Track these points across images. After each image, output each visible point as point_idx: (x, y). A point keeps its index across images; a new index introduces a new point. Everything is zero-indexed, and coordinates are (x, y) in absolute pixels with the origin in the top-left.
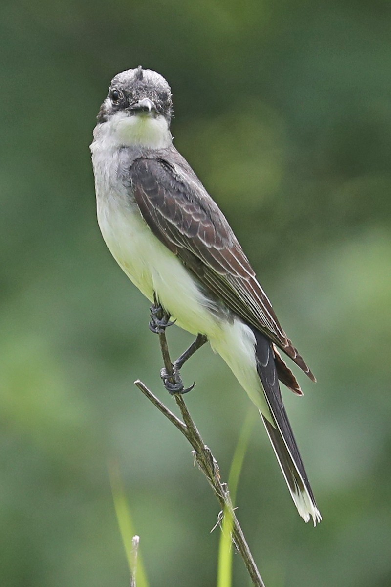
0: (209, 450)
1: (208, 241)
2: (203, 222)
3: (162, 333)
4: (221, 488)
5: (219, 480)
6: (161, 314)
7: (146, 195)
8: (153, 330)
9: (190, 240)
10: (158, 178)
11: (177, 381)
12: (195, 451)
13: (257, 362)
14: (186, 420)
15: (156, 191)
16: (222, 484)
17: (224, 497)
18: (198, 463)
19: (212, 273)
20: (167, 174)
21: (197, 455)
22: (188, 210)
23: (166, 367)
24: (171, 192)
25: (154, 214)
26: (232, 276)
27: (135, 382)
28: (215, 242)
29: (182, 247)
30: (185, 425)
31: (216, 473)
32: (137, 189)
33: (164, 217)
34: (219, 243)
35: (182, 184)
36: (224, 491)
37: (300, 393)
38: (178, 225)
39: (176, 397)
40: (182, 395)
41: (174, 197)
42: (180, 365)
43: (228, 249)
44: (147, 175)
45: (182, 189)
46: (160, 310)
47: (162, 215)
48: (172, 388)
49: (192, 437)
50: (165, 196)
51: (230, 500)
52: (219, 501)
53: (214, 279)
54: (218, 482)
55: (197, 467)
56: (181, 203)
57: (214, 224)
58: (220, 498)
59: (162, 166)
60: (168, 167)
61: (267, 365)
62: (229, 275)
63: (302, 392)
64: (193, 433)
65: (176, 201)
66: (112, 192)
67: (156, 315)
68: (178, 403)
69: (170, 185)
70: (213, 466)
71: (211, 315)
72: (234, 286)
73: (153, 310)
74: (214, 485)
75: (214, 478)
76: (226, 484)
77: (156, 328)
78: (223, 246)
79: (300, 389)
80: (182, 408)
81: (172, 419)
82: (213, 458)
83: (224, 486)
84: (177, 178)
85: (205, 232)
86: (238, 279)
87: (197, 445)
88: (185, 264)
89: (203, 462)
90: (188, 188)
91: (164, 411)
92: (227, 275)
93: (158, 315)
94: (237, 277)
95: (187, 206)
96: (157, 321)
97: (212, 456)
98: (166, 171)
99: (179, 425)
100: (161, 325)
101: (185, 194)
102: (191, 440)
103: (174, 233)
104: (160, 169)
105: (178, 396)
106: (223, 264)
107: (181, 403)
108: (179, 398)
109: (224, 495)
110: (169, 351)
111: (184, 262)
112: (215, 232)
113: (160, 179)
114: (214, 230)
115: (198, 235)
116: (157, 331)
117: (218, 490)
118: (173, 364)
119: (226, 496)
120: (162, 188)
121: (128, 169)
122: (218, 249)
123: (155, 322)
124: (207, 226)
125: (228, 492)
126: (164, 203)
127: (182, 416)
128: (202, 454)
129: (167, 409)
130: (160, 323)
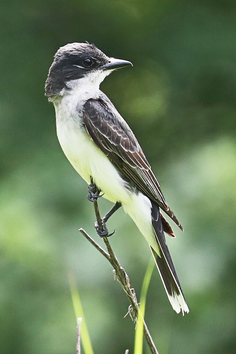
0: (123, 270)
1: (126, 148)
2: (123, 136)
3: (95, 201)
4: (130, 292)
5: (129, 287)
6: (94, 190)
7: (91, 121)
8: (90, 199)
9: (116, 147)
10: (97, 110)
11: (104, 229)
12: (115, 270)
13: (152, 218)
14: (110, 252)
15: (96, 118)
16: (131, 289)
17: (132, 297)
18: (117, 277)
19: (128, 167)
20: (102, 108)
21: (116, 272)
22: (114, 129)
23: (98, 221)
24: (105, 119)
25: (95, 131)
26: (139, 168)
27: (79, 230)
28: (130, 148)
29: (111, 151)
30: (109, 255)
31: (127, 283)
32: (85, 116)
33: (101, 133)
34: (132, 149)
35: (111, 114)
36: (132, 294)
37: (173, 236)
38: (109, 138)
39: (104, 238)
40: (107, 238)
41: (107, 121)
42: (106, 220)
43: (137, 153)
44: (91, 108)
45: (111, 117)
46: (94, 188)
47: (100, 132)
48: (101, 234)
49: (113, 262)
50: (102, 121)
51: (136, 298)
52: (129, 299)
53: (128, 170)
54: (129, 288)
55: (116, 280)
56: (111, 125)
57: (129, 138)
58: (130, 298)
59: (99, 103)
60: (103, 104)
61: (157, 220)
62: (138, 168)
63: (175, 236)
64: (114, 259)
65: (108, 124)
66: (71, 119)
67: (92, 191)
68: (105, 242)
69: (104, 114)
70: (126, 279)
71: (127, 191)
72: (140, 174)
73: (90, 188)
74: (126, 290)
75: (126, 286)
76: (133, 289)
77: (92, 198)
78: (134, 151)
79: (173, 234)
80: (107, 245)
81: (101, 251)
82: (126, 274)
83: (132, 290)
84: (108, 110)
85: (124, 142)
86: (143, 170)
87: (116, 267)
88: (112, 161)
89: (120, 277)
90: (114, 116)
91: (97, 247)
92: (137, 168)
93: (93, 190)
94: (142, 169)
95: (114, 127)
96: (93, 194)
97: (125, 273)
98: (102, 106)
99: (105, 255)
100: (95, 197)
101: (112, 120)
102: (112, 264)
103: (107, 143)
104: (98, 105)
105: (105, 238)
106: (135, 162)
107: (107, 242)
108: (106, 239)
109: (132, 296)
110: (100, 212)
111: (112, 160)
112: (129, 143)
113: (98, 111)
114: (129, 141)
115: (120, 144)
116: (92, 200)
117: (128, 293)
118: (102, 219)
119: (133, 297)
120: (100, 116)
121: (82, 106)
122: (132, 152)
123: (91, 195)
124: (125, 139)
125: (135, 294)
126: (101, 125)
127: (107, 249)
128: (119, 272)
129: (98, 245)
130: (95, 195)
